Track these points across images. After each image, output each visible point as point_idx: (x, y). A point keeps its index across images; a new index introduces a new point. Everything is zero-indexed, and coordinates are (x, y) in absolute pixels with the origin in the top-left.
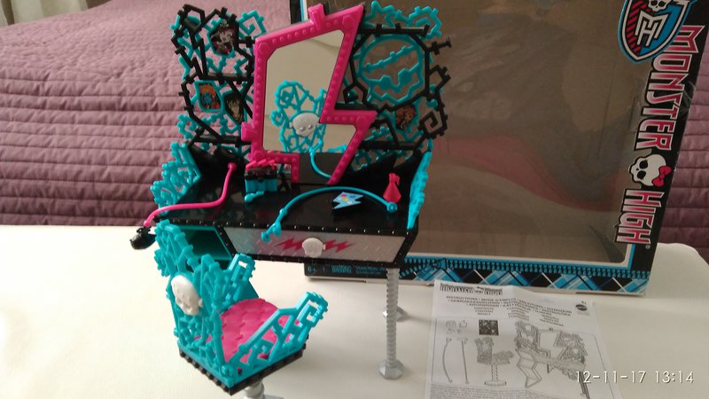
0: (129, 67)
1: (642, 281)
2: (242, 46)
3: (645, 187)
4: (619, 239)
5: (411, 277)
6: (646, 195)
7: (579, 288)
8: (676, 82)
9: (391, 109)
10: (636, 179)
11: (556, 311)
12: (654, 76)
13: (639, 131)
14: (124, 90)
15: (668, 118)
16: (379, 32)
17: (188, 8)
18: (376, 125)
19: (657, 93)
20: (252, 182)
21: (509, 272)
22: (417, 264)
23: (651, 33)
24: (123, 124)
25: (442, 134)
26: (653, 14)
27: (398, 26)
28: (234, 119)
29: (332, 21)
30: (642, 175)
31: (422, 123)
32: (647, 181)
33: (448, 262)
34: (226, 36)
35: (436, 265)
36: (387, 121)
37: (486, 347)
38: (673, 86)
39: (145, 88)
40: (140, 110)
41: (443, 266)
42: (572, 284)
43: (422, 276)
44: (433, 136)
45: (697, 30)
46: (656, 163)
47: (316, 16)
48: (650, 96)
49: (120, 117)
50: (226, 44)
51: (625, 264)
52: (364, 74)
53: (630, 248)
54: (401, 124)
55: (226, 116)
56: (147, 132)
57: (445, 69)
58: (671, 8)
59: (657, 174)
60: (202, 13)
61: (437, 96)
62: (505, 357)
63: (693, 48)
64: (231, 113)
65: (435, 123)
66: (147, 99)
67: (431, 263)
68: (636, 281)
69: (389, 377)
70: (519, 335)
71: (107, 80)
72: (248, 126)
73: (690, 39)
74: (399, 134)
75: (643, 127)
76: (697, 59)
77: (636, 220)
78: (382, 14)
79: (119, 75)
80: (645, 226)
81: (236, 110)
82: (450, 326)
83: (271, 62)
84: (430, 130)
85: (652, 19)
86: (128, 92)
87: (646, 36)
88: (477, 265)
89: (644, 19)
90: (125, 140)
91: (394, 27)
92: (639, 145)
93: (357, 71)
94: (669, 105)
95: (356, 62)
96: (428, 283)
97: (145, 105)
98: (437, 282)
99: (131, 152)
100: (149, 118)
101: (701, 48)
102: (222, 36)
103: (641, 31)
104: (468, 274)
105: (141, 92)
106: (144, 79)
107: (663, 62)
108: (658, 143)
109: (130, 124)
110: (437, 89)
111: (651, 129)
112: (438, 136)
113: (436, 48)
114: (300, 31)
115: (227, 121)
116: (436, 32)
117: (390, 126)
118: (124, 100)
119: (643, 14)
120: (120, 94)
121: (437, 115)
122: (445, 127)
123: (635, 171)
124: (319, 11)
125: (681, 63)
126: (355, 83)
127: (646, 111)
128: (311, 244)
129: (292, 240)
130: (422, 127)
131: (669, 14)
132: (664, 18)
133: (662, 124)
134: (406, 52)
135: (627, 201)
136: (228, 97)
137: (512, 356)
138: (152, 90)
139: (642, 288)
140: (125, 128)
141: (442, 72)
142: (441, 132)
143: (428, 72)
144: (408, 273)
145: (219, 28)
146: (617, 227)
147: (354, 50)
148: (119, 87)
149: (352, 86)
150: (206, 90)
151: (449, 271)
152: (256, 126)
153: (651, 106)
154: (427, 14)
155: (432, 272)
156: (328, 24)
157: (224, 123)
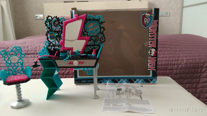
0: (30, 46)
1: (156, 80)
2: (60, 24)
3: (152, 56)
4: (148, 69)
5: (101, 82)
6: (153, 58)
7: (141, 83)
8: (154, 32)
9: (93, 37)
10: (150, 55)
11: (135, 87)
12: (149, 31)
13: (148, 44)
14: (29, 50)
15: (154, 40)
16: (90, 20)
17: (49, 16)
18: (90, 40)
19: (151, 35)
20: (62, 53)
21: (124, 79)
22: (102, 79)
23: (147, 22)
24: (28, 58)
25: (105, 42)
26: (147, 18)
27: (94, 18)
28: (58, 41)
29: (80, 17)
30: (151, 53)
31: (100, 39)
32: (152, 55)
33: (110, 78)
34: (57, 23)
35: (107, 79)
36: (92, 39)
37: (118, 92)
38: (154, 33)
39: (34, 49)
40: (33, 54)
41: (109, 79)
42: (139, 82)
43: (104, 82)
44: (103, 42)
45: (156, 21)
46: (153, 50)
47: (76, 16)
48: (149, 36)
49: (27, 56)
50: (56, 24)
51: (151, 76)
52: (87, 30)
53: (151, 72)
54: (96, 41)
55: (56, 41)
56: (34, 59)
57: (104, 27)
58: (151, 17)
59: (154, 53)
60: (52, 17)
61: (103, 33)
62: (123, 93)
63: (156, 25)
64: (57, 40)
65: (103, 39)
66: (35, 52)
67: (106, 79)
68: (154, 80)
69: (95, 99)
70: (126, 90)
71: (24, 48)
72: (61, 41)
73: (155, 23)
74: (95, 43)
75: (149, 43)
76: (158, 27)
77: (151, 64)
78: (90, 17)
79: (28, 47)
80: (154, 66)
81: (58, 39)
82: (110, 90)
83: (66, 27)
84: (102, 41)
85: (147, 19)
86: (30, 50)
87: (146, 23)
88: (117, 78)
89: (145, 19)
90: (28, 61)
91: (93, 19)
92: (149, 47)
93: (86, 29)
94: (154, 37)
95: (85, 27)
96: (105, 84)
97: (34, 53)
98: (107, 83)
99: (30, 63)
100: (35, 56)
101: (158, 24)
102: (56, 23)
103: (145, 22)
104: (115, 81)
105: (33, 50)
106: (34, 47)
107: (151, 28)
108: (153, 46)
109: (30, 58)
110: (103, 32)
111: (151, 43)
112: (104, 42)
113: (102, 23)
114: (73, 20)
115: (56, 42)
116: (102, 20)
117: (93, 41)
118: (29, 52)
119: (145, 18)
120: (28, 51)
121: (103, 37)
122: (105, 40)
123: (149, 52)
124: (77, 15)
125: (155, 28)
126: (85, 31)
127: (149, 39)
128: (75, 62)
129: (71, 62)
130: (100, 40)
131: (150, 18)
132: (149, 19)
133: (153, 42)
134: (96, 25)
135: (149, 60)
136: (57, 36)
137: (124, 93)
138: (36, 50)
139: (156, 82)
140: (28, 59)
141: (103, 28)
142: (104, 41)
143: (101, 28)
144: (100, 81)
145: (55, 21)
146: (148, 66)
147: (85, 24)
148: (27, 49)
149: (84, 32)
150: (52, 35)
151: (110, 80)
152: (63, 41)
153: (150, 38)
154: (100, 17)
155: (106, 81)
156: (79, 18)
157: (55, 42)
